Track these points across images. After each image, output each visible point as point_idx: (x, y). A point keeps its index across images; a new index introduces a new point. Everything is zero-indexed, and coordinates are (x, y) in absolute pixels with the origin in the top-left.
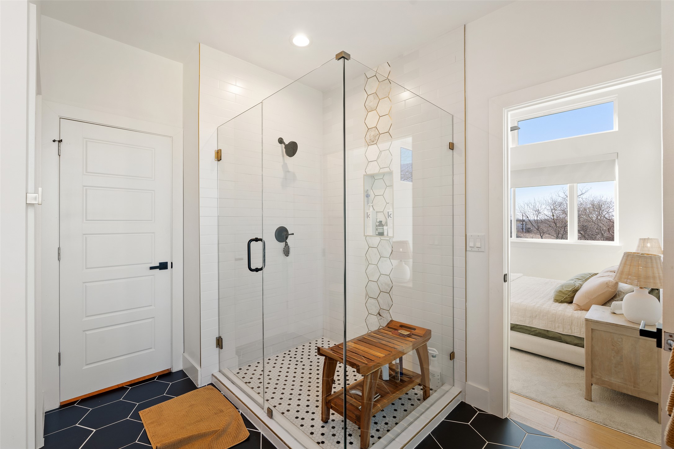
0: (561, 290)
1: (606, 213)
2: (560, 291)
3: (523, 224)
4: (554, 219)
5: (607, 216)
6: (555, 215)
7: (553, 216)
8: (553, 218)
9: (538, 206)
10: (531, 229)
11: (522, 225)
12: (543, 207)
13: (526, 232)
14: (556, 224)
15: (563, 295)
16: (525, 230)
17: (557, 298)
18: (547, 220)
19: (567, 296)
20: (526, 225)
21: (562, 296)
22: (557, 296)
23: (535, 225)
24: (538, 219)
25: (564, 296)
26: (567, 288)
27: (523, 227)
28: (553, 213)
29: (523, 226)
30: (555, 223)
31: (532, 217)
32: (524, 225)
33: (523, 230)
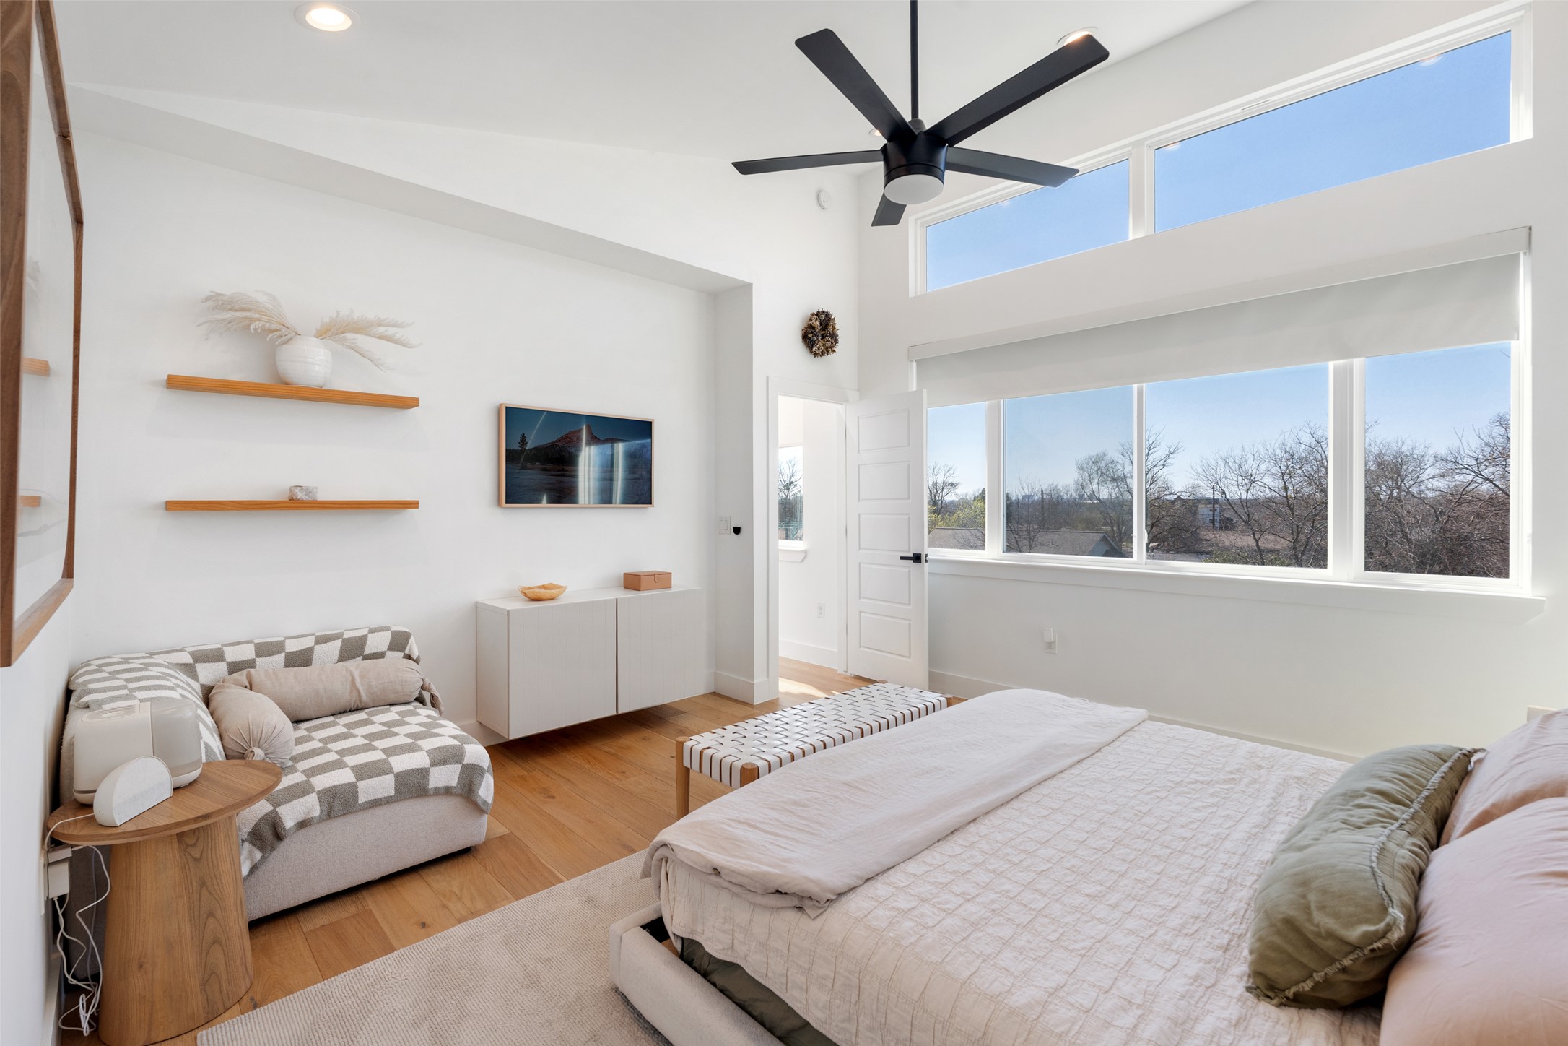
0: (1293, 913)
1: (1411, 482)
2: (1289, 923)
3: (1214, 510)
4: (1287, 497)
5: (1414, 490)
6: (1290, 487)
7: (1286, 489)
8: (1285, 494)
9: (1251, 466)
10: (1235, 520)
11: (1212, 513)
12: (1263, 467)
13: (1221, 529)
14: (1292, 510)
15: (1305, 960)
16: (1220, 523)
17: (1273, 971)
18: (1271, 500)
19: (1330, 971)
20: (1222, 510)
21: (1303, 965)
22: (1273, 955)
23: (1241, 511)
24: (1250, 497)
25: (1312, 965)
26: (1336, 915)
27: (1214, 517)
28: (1285, 483)
29: (1214, 514)
30: (1290, 507)
31: (1235, 492)
32: (1218, 510)
33: (1214, 525)
